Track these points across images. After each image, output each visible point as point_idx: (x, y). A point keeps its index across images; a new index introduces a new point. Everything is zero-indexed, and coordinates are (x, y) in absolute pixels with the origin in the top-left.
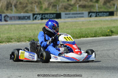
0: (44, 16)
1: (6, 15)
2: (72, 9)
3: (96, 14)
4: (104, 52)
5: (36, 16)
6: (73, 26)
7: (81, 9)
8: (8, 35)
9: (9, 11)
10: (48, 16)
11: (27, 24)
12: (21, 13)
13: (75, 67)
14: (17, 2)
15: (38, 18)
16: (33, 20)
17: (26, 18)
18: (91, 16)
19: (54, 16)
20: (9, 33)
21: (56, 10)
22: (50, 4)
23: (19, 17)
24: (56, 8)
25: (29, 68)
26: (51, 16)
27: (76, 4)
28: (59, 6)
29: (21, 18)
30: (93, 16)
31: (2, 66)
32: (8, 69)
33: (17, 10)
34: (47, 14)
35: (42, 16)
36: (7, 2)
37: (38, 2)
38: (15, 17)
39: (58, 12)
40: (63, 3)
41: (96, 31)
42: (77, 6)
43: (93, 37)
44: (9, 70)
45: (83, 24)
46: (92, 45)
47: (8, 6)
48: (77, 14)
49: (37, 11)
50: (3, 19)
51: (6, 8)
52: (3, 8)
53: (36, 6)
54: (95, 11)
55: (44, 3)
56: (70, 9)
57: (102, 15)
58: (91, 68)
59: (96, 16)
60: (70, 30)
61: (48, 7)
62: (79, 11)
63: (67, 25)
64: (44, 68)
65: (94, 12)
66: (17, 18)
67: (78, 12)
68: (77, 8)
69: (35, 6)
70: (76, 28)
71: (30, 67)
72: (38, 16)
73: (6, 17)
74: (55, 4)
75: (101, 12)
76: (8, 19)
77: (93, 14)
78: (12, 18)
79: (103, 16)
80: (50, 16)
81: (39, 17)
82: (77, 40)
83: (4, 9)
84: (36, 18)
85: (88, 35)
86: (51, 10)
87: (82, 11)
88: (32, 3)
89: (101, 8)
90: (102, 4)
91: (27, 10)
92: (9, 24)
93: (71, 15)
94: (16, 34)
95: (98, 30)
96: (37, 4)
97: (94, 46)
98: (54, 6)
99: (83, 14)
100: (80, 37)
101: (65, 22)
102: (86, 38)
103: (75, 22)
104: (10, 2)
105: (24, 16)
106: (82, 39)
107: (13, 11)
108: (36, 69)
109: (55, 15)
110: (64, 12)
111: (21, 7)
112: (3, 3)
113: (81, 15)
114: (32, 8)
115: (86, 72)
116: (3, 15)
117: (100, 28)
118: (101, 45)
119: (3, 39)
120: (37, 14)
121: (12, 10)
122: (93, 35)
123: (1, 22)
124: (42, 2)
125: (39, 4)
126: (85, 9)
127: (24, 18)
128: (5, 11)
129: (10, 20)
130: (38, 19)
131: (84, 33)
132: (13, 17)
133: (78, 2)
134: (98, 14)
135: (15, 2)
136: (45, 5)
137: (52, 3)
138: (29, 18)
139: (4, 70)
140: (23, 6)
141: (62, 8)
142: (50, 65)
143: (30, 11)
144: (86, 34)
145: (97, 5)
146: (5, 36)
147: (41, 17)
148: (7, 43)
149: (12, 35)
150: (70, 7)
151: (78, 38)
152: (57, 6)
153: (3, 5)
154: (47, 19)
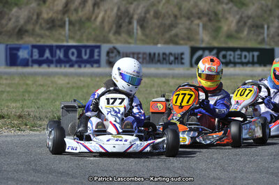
0: (224, 57)
1: (115, 48)
9: (124, 36)
10: (237, 57)
11: (174, 77)
12: (157, 44)
14: (147, 12)
16: (191, 66)
17: (172, 58)
19: (253, 56)
21: (260, 38)
22: (242, 22)
23: (150, 54)
24: (263, 33)
26: (245, 57)
29: (157, 55)
33: (146, 36)
34: (234, 49)
35: (218, 54)
36: (119, 9)
37: (208, 15)
38: (139, 54)
47: (122, 22)
49: (203, 41)
50: (104, 58)
51: (114, 29)
52: (107, 28)
53: (201, 24)
55: (227, 19)
61: (239, 31)
66: (144, 59)
69: (199, 25)
72: (206, 53)
80: (240, 57)
83: (110, 31)
86: (247, 40)
91: (176, 35)
96: (205, 19)
98: (257, 27)
104: (127, 11)
105: (164, 54)
107: (135, 36)
109: (256, 54)
111: (159, 27)
112: (106, 11)
114: (189, 30)
116: (105, 48)
120: (204, 49)
121: (130, 33)
123: (99, 67)
124: (220, 14)
125: (210, 20)
127: (164, 59)
128: (111, 36)
132: (134, 54)
135: (141, 10)
136: (230, 23)
137: (249, 17)
138: (178, 59)
143: (183, 39)
152: (266, 27)
153: (106, 18)
154: (232, 65)
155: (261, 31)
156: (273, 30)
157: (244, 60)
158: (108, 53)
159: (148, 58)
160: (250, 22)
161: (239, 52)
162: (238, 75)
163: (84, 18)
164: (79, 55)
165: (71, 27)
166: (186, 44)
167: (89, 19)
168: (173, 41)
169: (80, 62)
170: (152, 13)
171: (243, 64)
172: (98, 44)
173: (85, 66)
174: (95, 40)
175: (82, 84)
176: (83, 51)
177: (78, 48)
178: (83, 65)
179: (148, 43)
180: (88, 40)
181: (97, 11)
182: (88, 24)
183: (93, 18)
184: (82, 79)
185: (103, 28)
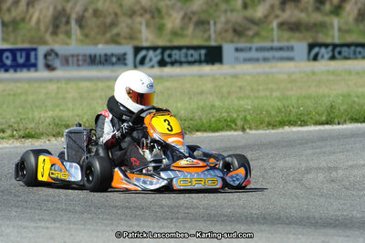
0: (170, 56)
1: (52, 50)
2: (257, 34)
3: (333, 50)
4: (355, 172)
5: (143, 53)
6: (261, 88)
7: (286, 35)
8: (57, 112)
9: (62, 36)
10: (183, 55)
12: (96, 44)
13: (265, 218)
14: (86, 10)
15: (151, 60)
16: (136, 67)
17: (114, 59)
18: (315, 58)
19: (200, 55)
20: (58, 106)
21: (206, 36)
22: (187, 18)
23: (90, 56)
24: (209, 30)
25: (120, 219)
26: (192, 55)
27: (271, 17)
28: (215, 23)
29: (98, 57)
30: (323, 57)
31: (37, 212)
32: (55, 221)
33: (86, 36)
34: (180, 48)
35: (162, 53)
36: (55, 8)
37: (151, 12)
38: (78, 55)
39: (213, 43)
40: (229, 14)
41: (332, 106)
42: (275, 24)
43: (322, 124)
44: (58, 225)
45: (293, 81)
46: (318, 150)
47: (59, 22)
48: (272, 49)
49: (147, 40)
50: (41, 62)
51: (51, 29)
52: (42, 28)
53: (144, 22)
54: (328, 41)
55: (170, 15)
56: (250, 33)
57: (352, 56)
58: (317, 223)
59: (333, 58)
60: (250, 102)
61: (183, 28)
62: (278, 41)
63: (239, 84)
64: (166, 219)
65: (326, 46)
66: (85, 61)
67: (276, 44)
68: (272, 29)
69: (141, 23)
70: (268, 93)
71: (123, 218)
72: (151, 53)
73: (49, 58)
74: (203, 17)
75: (348, 45)
76: (57, 63)
77: (323, 50)
78: (70, 59)
79: (356, 58)
80: (186, 56)
81: (154, 57)
82: (273, 131)
83: (46, 31)
84: (142, 62)
85: (306, 118)
86: (192, 37)
87: (288, 40)
88: (132, 14)
89: (349, 31)
90: (351, 19)
91: (118, 35)
92: (58, 80)
93: (254, 54)
94: (80, 112)
95: (340, 101)
96: (148, 16)
97: (324, 153)
98: (202, 24)
99: (291, 49)
100: (282, 124)
101: (235, 76)
102: (301, 125)
103: (267, 74)
104: (64, 10)
105: (106, 55)
106: (287, 129)
107: (73, 37)
108: (142, 223)
109: (203, 52)
110: (232, 42)
111: (99, 26)
112: (41, 11)
113: (284, 53)
114: (132, 29)
115: (300, 236)
116: (42, 50)
117: (343, 96)
118: (348, 151)
119: (41, 127)
120: (148, 49)
121: (68, 34)
122: (324, 118)
123: (36, 70)
124: (164, 11)
125: (153, 17)
126: (297, 35)
127: (106, 60)
128: (48, 37)
129: (62, 65)
130: (151, 64)
131: (294, 110)
132: (73, 56)
133: (278, 12)
134: (338, 49)
135: (79, 8)
136: (173, 20)
137: (194, 13)
138: (121, 60)
139: (43, 224)
140: (104, 24)
141: (226, 31)
142: (186, 211)
143: (125, 38)
144: (301, 114)
145: (336, 21)
146: (45, 116)
147: (159, 58)
148: (53, 139)
149: (70, 113)
150: (249, 29)
151: (274, 126)
152: (212, 22)
153: (42, 17)
154: (178, 64)
155: (207, 27)
156: (219, 26)
157: (190, 59)
158: (46, 56)
159: (88, 60)
160: (195, 19)
161: (184, 51)
162: (185, 76)
163: (18, 18)
164: (14, 59)
165: (5, 29)
166: (128, 44)
167: (23, 20)
168: (115, 40)
169: (16, 66)
170: (90, 11)
171: (190, 63)
172: (34, 46)
173: (21, 71)
174: (31, 42)
175: (19, 91)
176: (18, 54)
177: (13, 52)
178: (19, 69)
179: (88, 44)
180: (23, 42)
181: (31, 10)
182: (22, 25)
183: (28, 17)
184: (19, 85)
185: (39, 29)
